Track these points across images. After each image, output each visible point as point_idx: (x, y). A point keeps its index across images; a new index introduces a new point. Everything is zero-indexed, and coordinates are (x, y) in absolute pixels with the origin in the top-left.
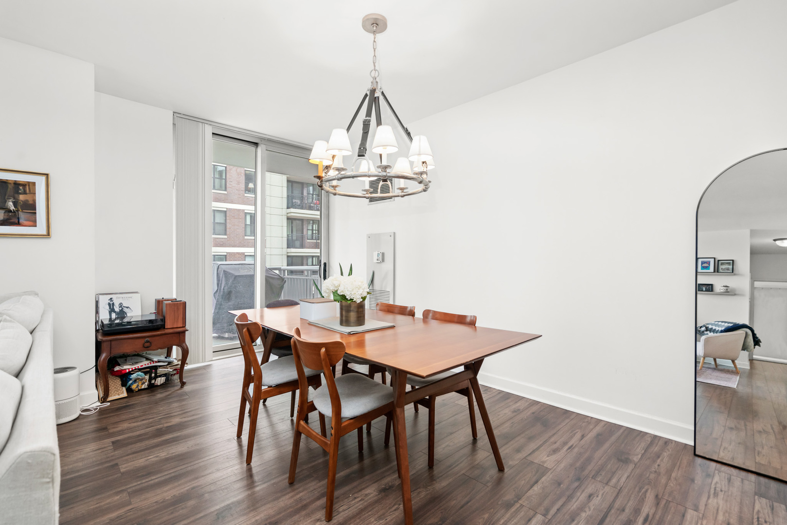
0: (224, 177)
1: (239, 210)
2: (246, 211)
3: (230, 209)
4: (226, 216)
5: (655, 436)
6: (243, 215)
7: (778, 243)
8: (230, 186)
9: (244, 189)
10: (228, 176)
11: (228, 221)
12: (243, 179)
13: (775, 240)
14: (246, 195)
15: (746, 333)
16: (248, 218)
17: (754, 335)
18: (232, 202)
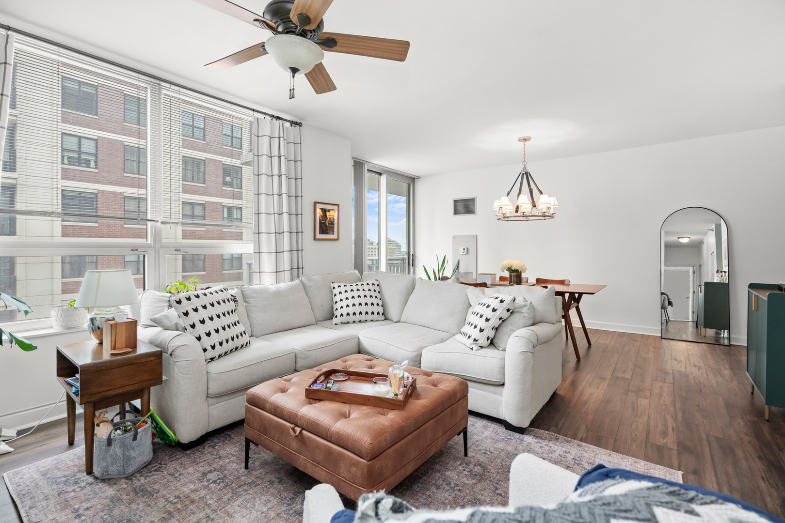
0: (202, 170)
1: (217, 203)
2: (223, 204)
3: (209, 202)
4: (204, 208)
5: (642, 335)
6: (220, 208)
7: (680, 240)
8: (209, 179)
9: (222, 183)
10: (206, 169)
11: (206, 214)
12: (220, 173)
13: (678, 238)
14: (224, 188)
15: (664, 297)
16: (226, 211)
17: (668, 299)
18: (211, 195)
